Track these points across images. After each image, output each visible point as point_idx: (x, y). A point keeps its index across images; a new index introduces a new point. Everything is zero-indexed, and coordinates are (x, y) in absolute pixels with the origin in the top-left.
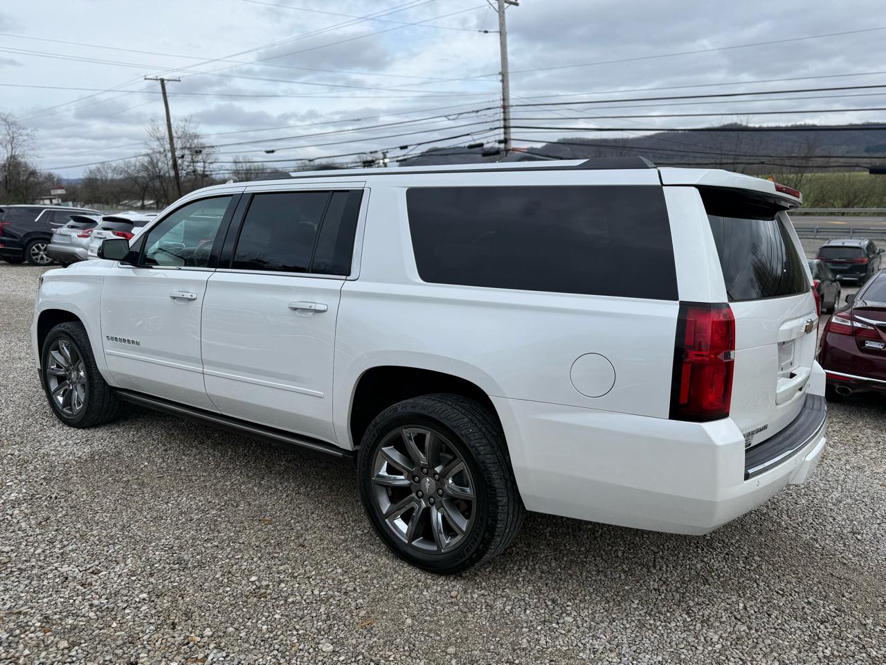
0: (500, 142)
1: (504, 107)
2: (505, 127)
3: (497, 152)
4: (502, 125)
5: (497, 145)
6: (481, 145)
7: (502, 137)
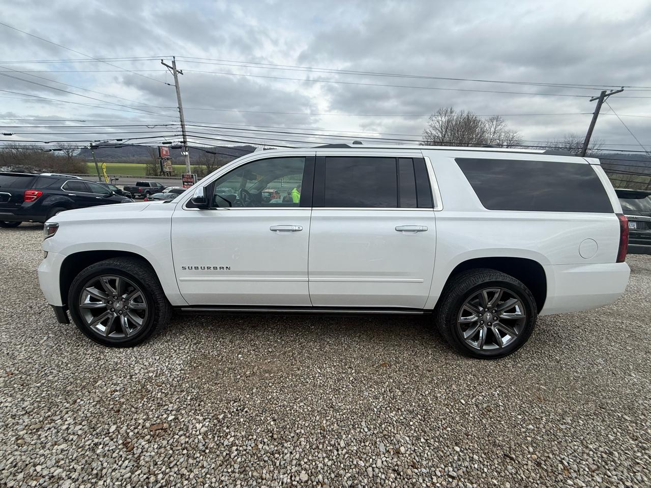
0: (181, 142)
1: (182, 125)
2: (183, 135)
3: (180, 147)
4: (181, 133)
5: (180, 144)
6: (171, 143)
7: (182, 140)
